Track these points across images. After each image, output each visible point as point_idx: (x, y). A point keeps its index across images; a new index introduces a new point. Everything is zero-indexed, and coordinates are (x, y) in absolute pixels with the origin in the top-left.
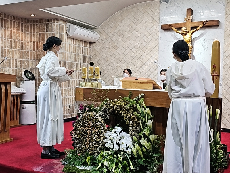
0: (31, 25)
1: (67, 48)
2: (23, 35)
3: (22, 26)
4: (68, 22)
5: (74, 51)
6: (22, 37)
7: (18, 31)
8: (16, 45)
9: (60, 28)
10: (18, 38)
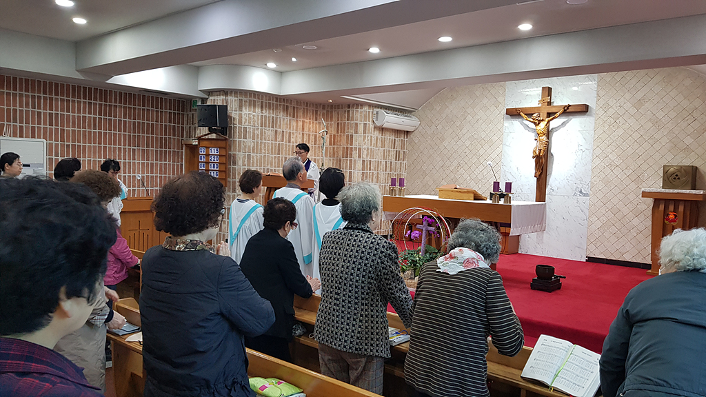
0: (328, 111)
1: (374, 142)
2: (317, 126)
3: (316, 113)
4: (376, 107)
5: (383, 146)
6: (316, 127)
7: (311, 121)
8: (309, 139)
9: (365, 116)
10: (311, 129)
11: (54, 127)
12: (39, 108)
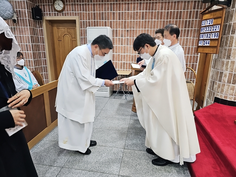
11: (121, 20)
12: (114, 10)
